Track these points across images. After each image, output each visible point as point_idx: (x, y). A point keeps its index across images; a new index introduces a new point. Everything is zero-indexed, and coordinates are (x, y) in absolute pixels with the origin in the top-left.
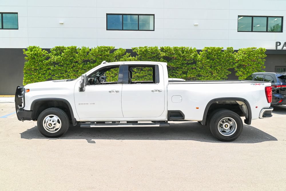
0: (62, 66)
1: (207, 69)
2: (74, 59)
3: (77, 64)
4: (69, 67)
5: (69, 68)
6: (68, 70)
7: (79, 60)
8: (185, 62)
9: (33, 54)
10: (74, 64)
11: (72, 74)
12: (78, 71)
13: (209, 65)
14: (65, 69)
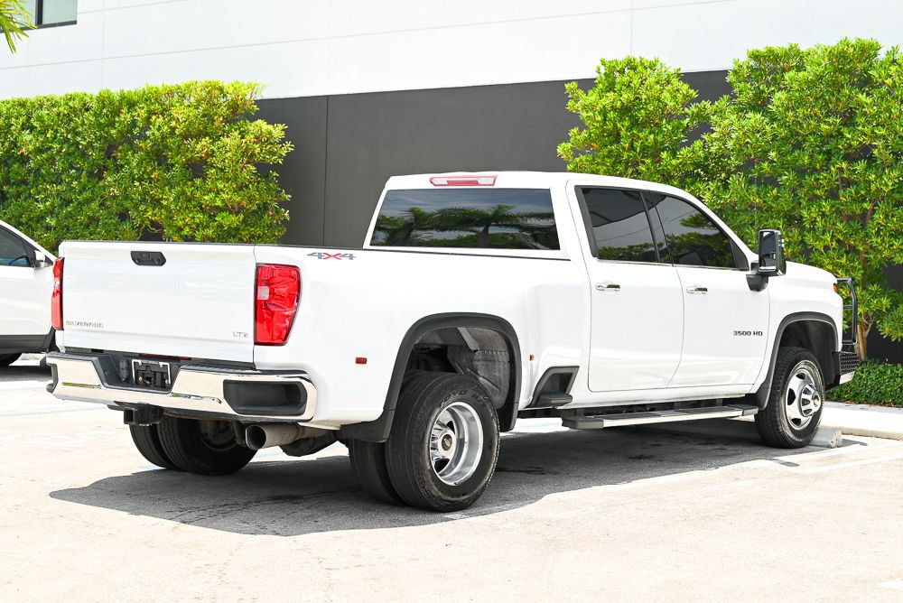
0: (771, 181)
2: (845, 131)
3: (860, 166)
4: (812, 188)
5: (814, 199)
6: (805, 213)
7: (877, 137)
9: (614, 109)
10: (844, 165)
11: (828, 237)
12: (864, 217)
14: (785, 203)
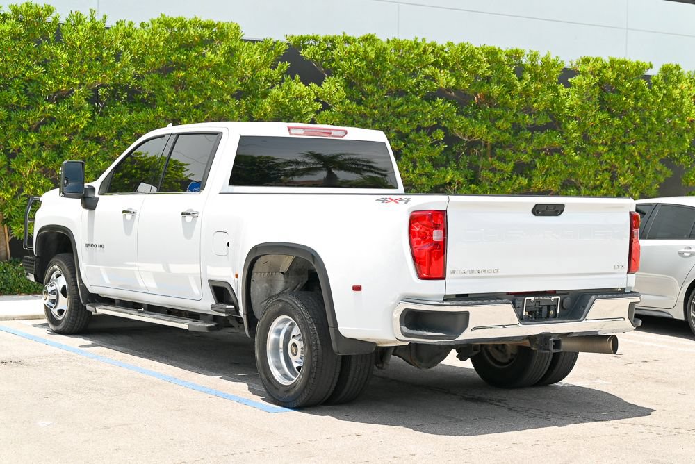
1: (599, 154)
8: (528, 119)
13: (607, 135)
